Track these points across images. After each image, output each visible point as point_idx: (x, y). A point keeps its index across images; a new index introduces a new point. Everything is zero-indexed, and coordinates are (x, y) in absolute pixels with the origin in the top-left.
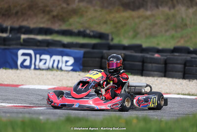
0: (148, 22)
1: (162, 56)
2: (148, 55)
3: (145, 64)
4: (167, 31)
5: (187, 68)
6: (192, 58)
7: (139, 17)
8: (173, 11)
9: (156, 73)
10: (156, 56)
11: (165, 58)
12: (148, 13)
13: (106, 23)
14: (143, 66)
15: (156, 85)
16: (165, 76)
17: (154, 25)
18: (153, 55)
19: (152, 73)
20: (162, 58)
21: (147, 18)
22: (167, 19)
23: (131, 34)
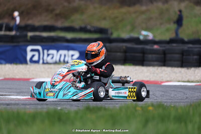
0: (144, 16)
1: (161, 47)
2: (148, 47)
3: (146, 55)
4: (161, 24)
5: (184, 57)
6: (189, 48)
7: (135, 12)
8: (166, 6)
9: (156, 63)
10: (156, 47)
11: (164, 48)
12: (144, 8)
13: (105, 19)
14: (143, 57)
15: (157, 74)
16: (164, 65)
17: (150, 19)
18: (152, 46)
19: (152, 63)
20: (161, 48)
21: (143, 13)
22: (161, 13)
23: (129, 27)
